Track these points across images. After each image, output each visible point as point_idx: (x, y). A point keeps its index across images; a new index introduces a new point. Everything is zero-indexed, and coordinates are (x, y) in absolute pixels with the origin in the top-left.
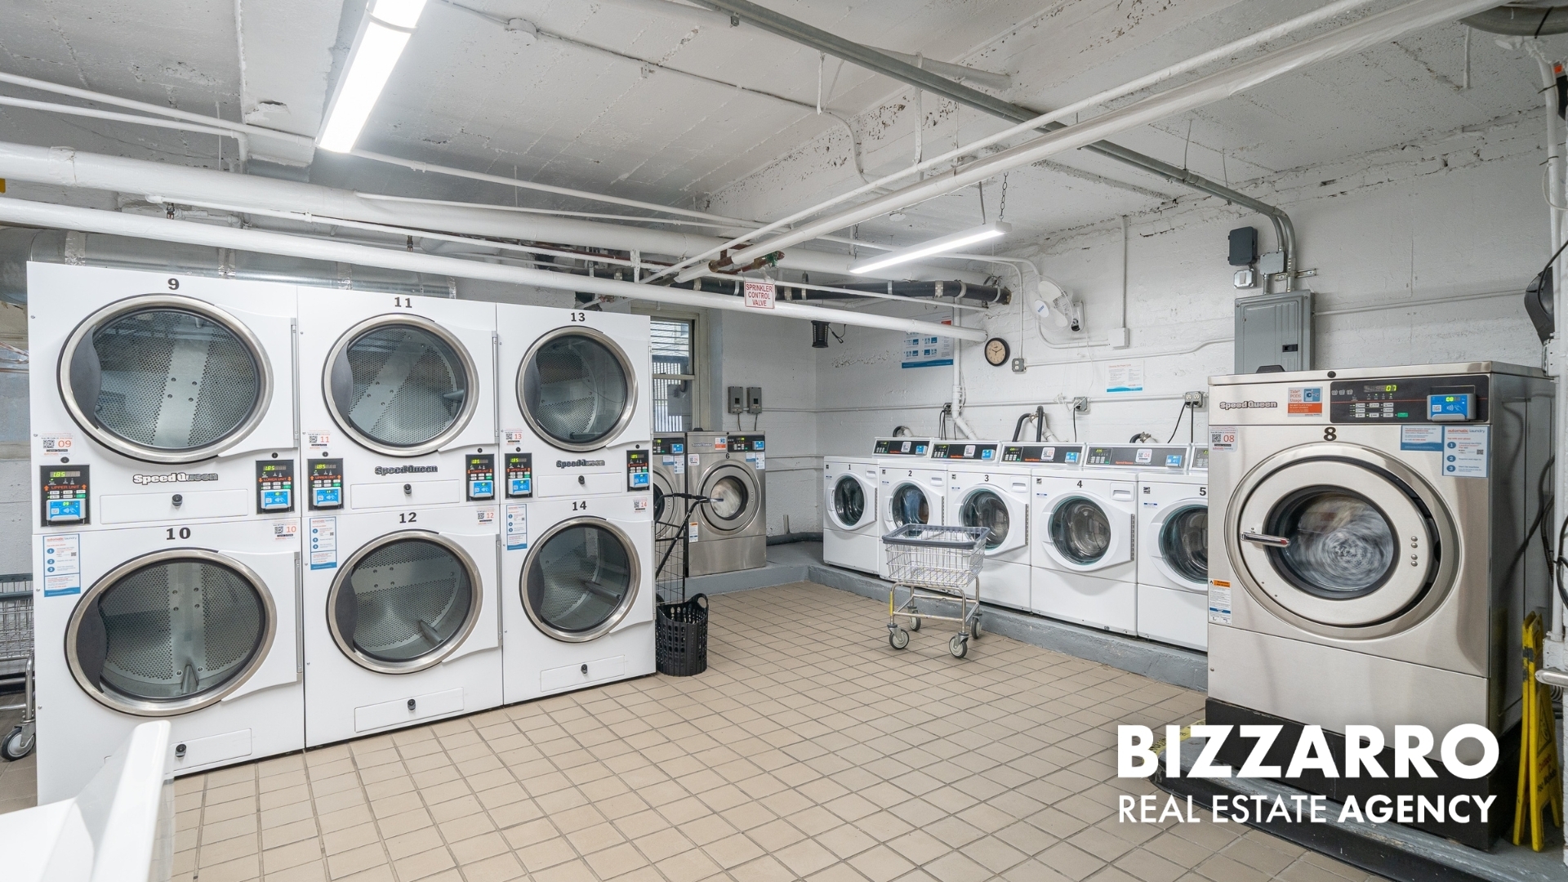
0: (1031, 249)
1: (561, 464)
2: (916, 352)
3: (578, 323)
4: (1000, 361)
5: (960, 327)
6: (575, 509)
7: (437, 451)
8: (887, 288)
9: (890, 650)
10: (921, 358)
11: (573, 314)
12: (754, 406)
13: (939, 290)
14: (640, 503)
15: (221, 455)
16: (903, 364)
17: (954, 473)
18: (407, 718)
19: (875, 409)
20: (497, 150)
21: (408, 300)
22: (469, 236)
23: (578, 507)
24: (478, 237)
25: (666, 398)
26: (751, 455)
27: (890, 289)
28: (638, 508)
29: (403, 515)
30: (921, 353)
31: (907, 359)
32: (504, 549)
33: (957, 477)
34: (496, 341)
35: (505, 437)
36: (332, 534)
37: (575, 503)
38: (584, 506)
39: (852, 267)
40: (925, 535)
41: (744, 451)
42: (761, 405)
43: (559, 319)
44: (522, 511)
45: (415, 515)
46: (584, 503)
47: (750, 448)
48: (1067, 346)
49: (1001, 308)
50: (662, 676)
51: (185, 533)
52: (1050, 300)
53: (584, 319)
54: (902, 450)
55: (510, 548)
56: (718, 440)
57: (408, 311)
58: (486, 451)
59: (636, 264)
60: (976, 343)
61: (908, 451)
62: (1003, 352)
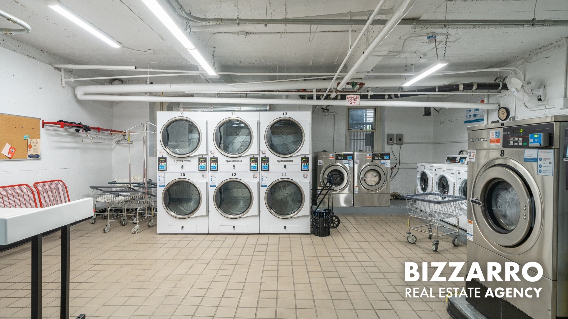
0: (521, 61)
1: (278, 161)
2: (470, 116)
3: (285, 116)
4: (505, 118)
5: (488, 103)
6: (283, 176)
7: (241, 156)
8: (435, 89)
9: (407, 243)
10: (472, 118)
11: (283, 113)
12: (399, 142)
13: (461, 87)
14: (306, 175)
15: (190, 156)
16: (465, 121)
17: (459, 171)
18: (232, 231)
19: (454, 142)
20: (268, 63)
21: (235, 113)
22: (263, 91)
23: (284, 175)
24: (265, 91)
25: (364, 139)
26: (382, 161)
27: (437, 89)
28: (305, 177)
29: (232, 174)
30: (472, 116)
31: (467, 119)
32: (260, 186)
33: (460, 173)
34: (259, 123)
35: (261, 152)
36: (215, 178)
37: (283, 174)
38: (286, 175)
39: (403, 83)
40: (447, 199)
41: (380, 159)
42: (402, 141)
43: (278, 115)
44: (266, 175)
45: (236, 174)
46: (286, 174)
47: (383, 158)
48: (535, 109)
49: (504, 92)
50: (313, 236)
51: (184, 175)
52: (519, 87)
53: (287, 114)
54: (456, 161)
55: (262, 186)
56: (368, 155)
57: (235, 116)
58: (255, 157)
59: (315, 93)
60: (495, 110)
61: (458, 161)
62: (505, 114)
